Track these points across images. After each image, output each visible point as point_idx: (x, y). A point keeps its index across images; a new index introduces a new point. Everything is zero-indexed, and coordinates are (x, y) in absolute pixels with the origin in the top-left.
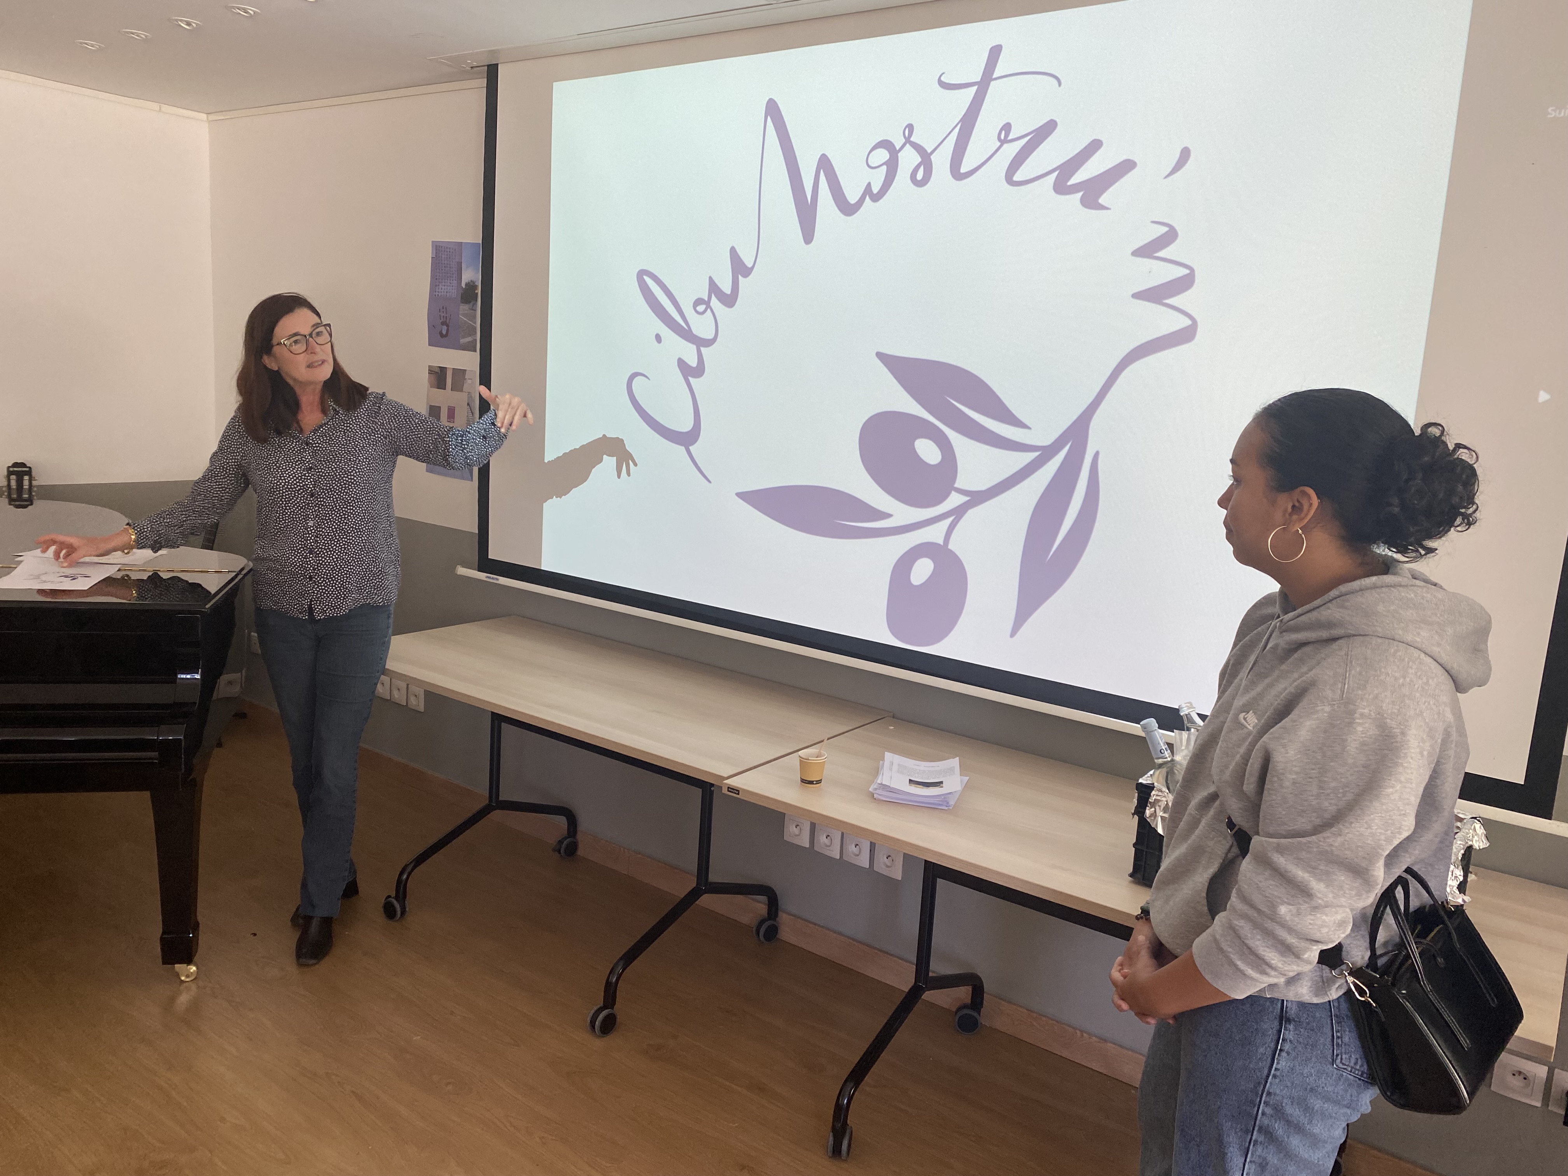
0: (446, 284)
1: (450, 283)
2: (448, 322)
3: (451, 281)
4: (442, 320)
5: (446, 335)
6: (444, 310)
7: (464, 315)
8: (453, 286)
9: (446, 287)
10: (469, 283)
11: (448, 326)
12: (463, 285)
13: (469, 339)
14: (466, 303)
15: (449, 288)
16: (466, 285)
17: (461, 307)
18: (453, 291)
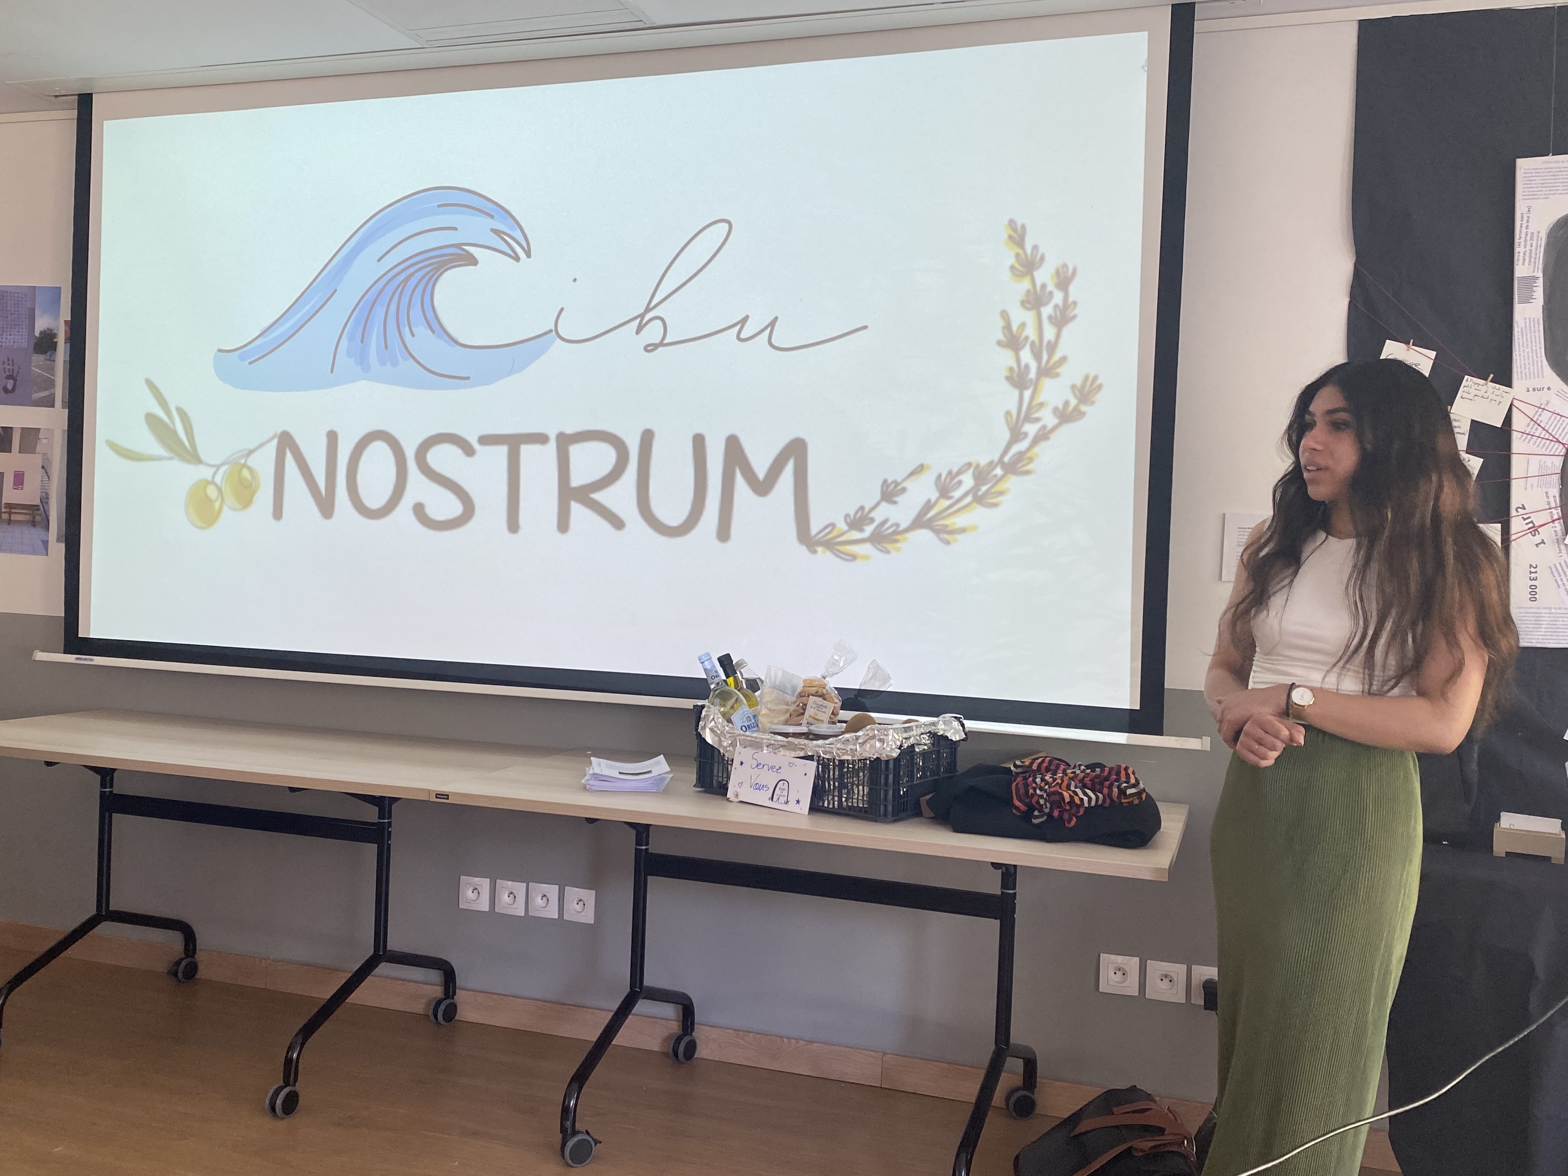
0: (12, 333)
1: (19, 332)
2: (15, 374)
3: (20, 330)
4: (7, 373)
5: (13, 390)
6: (10, 362)
7: (37, 367)
8: (22, 335)
9: (12, 337)
10: (45, 331)
11: (15, 380)
12: (37, 334)
13: (45, 393)
14: (41, 353)
15: (16, 337)
16: (41, 333)
17: (34, 358)
18: (23, 340)
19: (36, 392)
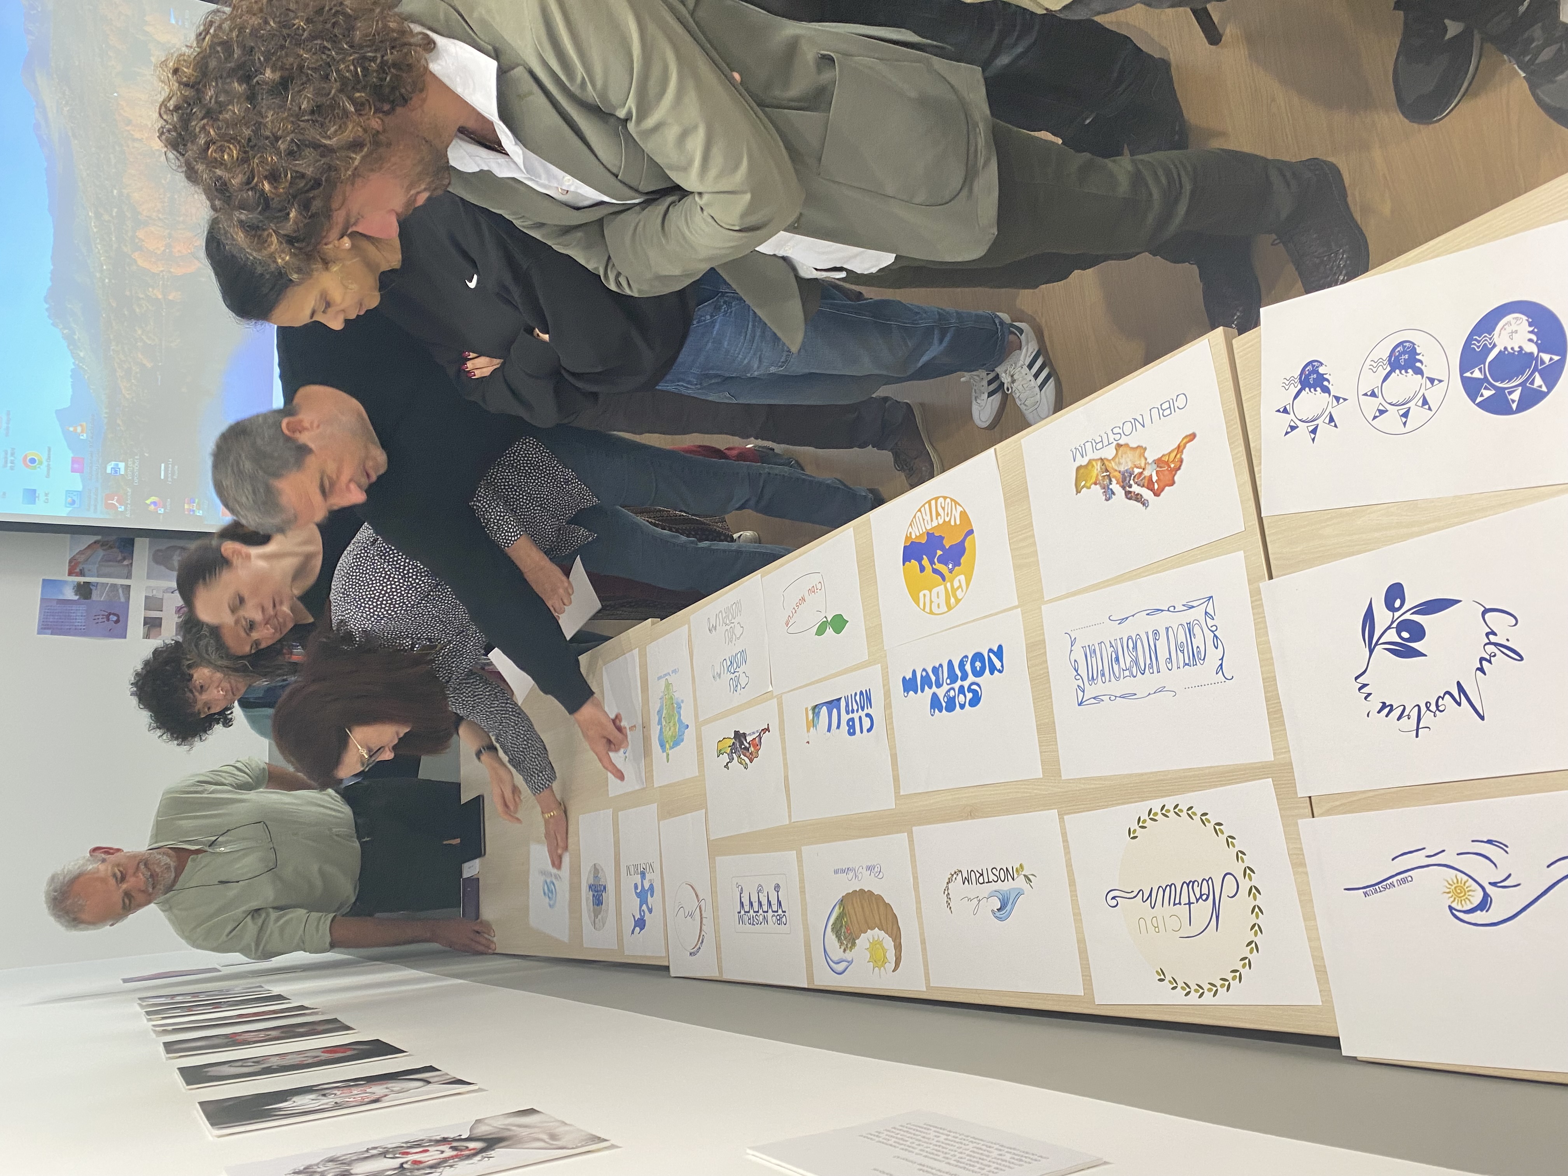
0: (75, 618)
2: (107, 614)
3: (73, 612)
4: (105, 620)
5: (117, 615)
6: (96, 618)
7: (101, 597)
8: (78, 609)
9: (78, 618)
10: (75, 592)
12: (76, 598)
13: (120, 591)
14: (91, 594)
15: (78, 615)
16: (76, 595)
17: (94, 601)
18: (81, 608)
19: (119, 598)
